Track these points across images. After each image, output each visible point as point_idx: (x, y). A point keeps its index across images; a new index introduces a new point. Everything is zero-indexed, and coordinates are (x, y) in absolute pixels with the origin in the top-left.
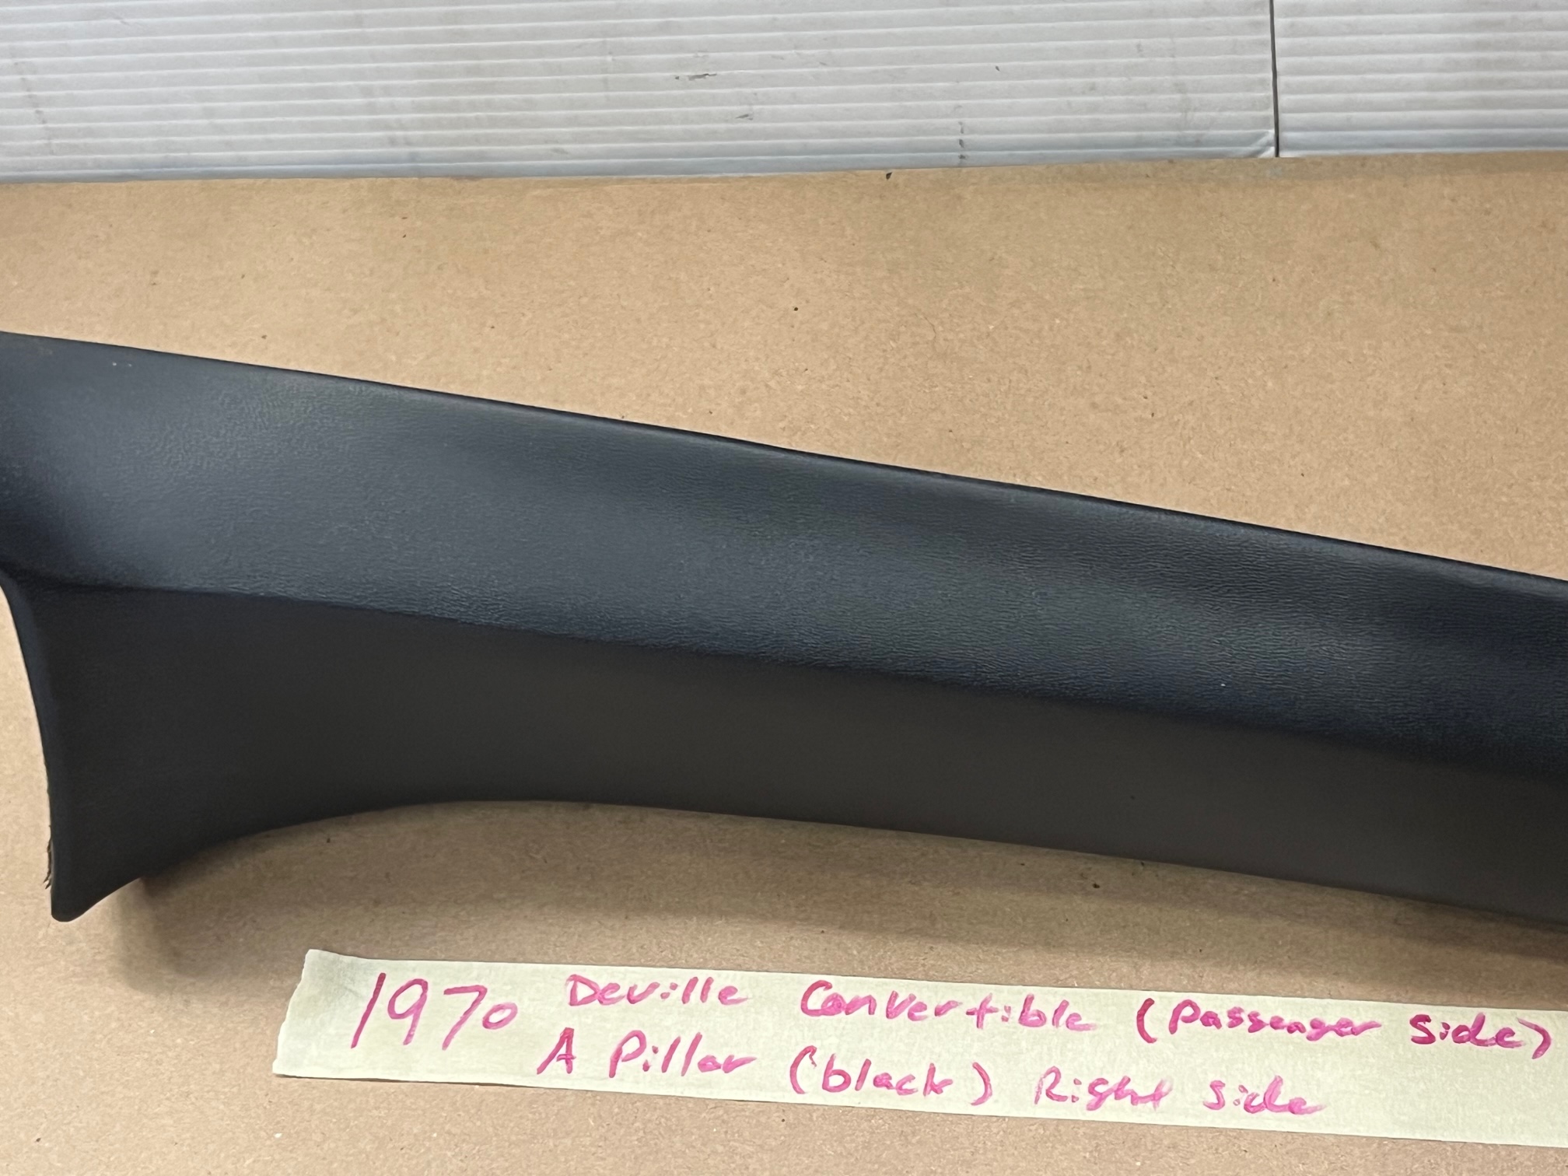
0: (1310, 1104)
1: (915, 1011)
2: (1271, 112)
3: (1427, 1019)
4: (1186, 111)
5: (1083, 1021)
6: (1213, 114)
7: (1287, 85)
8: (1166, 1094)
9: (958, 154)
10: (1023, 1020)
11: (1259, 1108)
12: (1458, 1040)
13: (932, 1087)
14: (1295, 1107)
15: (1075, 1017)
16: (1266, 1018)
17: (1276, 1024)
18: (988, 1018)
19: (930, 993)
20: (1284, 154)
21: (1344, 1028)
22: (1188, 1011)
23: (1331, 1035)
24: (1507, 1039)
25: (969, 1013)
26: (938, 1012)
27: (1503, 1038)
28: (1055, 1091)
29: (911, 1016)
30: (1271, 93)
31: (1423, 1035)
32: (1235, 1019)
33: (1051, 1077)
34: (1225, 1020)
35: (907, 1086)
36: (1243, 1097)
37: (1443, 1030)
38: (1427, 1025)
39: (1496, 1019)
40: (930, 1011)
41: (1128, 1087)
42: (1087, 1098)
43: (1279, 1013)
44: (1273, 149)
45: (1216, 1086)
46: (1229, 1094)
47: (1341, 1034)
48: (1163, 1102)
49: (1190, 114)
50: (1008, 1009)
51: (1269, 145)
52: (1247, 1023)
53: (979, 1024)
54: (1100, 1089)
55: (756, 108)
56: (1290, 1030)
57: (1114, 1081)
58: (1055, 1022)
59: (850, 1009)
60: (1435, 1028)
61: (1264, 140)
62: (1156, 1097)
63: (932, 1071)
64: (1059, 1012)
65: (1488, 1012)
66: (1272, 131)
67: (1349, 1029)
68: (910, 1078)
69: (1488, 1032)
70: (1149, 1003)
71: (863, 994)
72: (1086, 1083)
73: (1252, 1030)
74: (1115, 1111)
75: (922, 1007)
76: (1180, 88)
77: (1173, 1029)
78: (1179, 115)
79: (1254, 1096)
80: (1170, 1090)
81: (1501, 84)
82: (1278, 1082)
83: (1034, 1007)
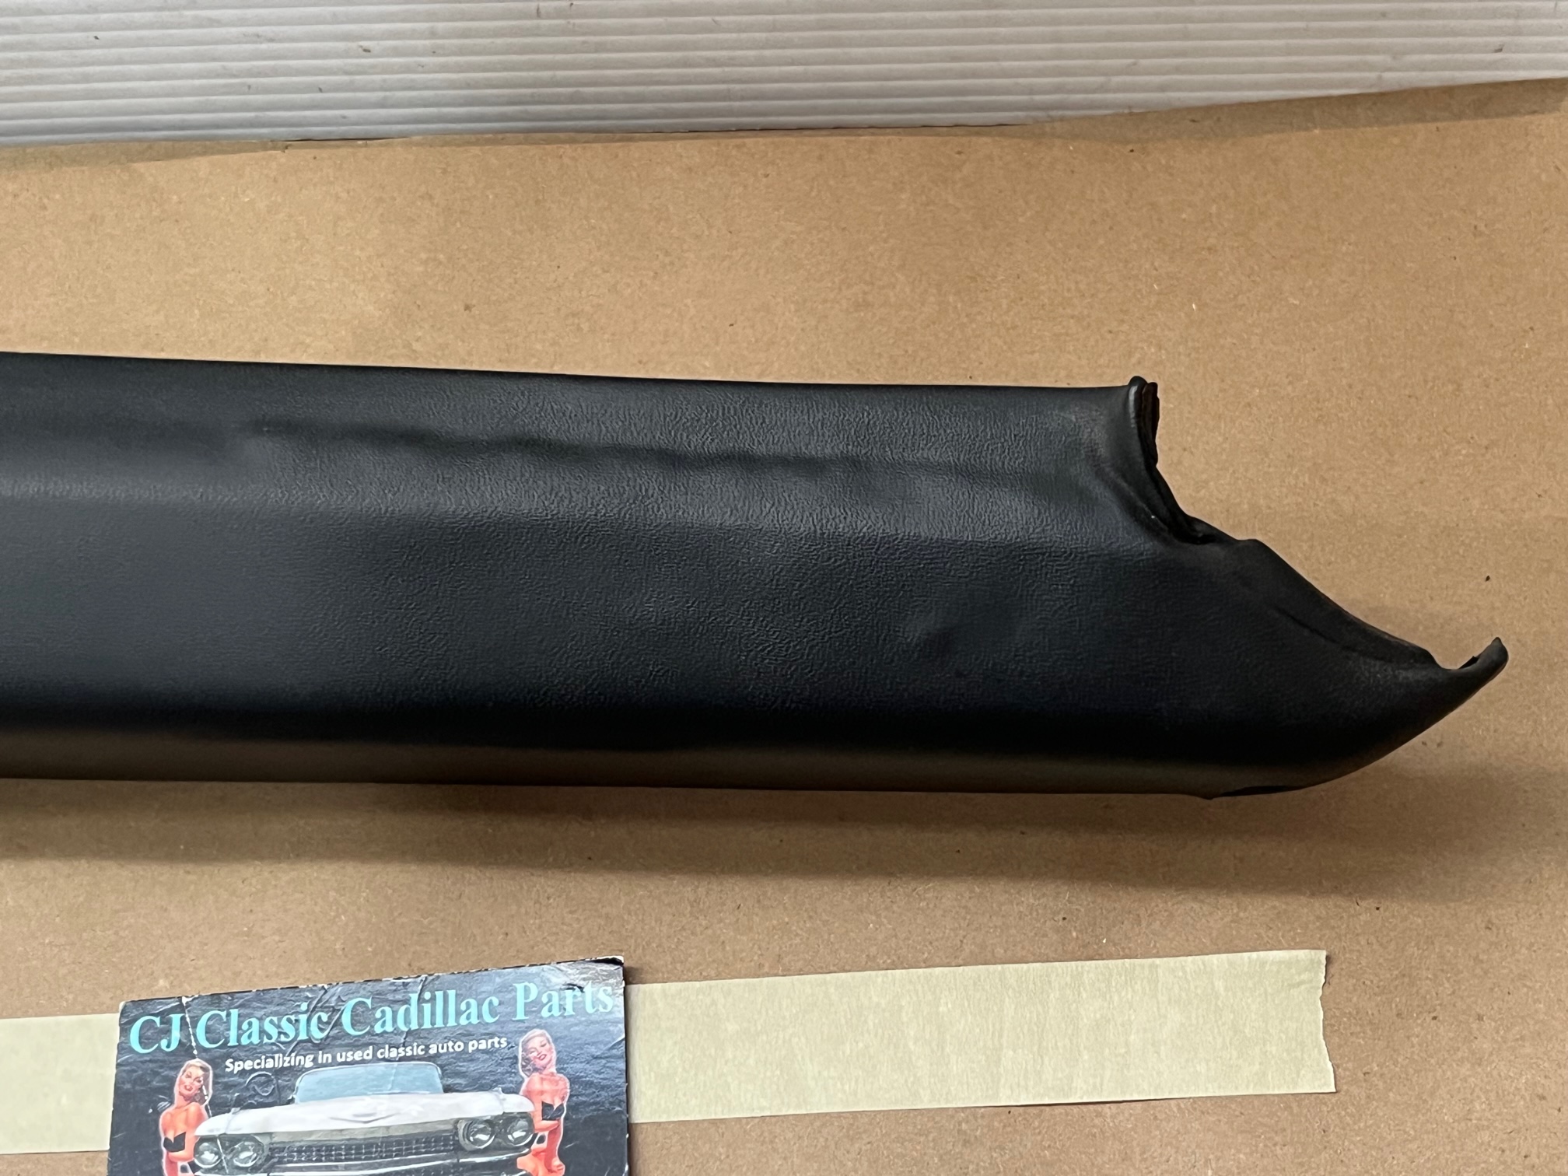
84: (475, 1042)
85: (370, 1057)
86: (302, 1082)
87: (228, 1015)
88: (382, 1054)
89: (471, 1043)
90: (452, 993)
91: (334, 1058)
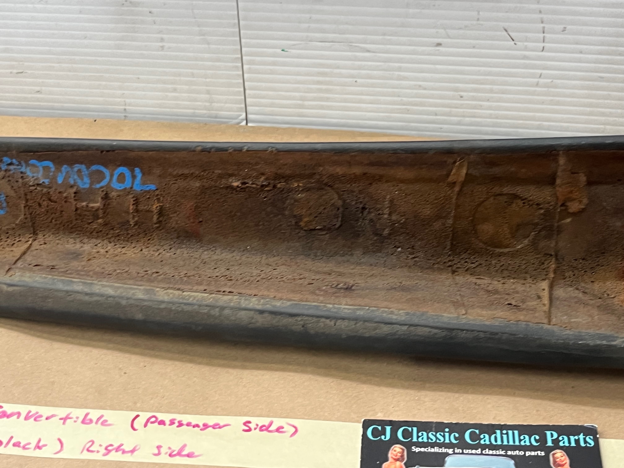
0: (196, 454)
1: (37, 418)
2: (243, 106)
3: (249, 422)
4: (212, 103)
5: (109, 423)
6: (222, 105)
7: (249, 94)
8: (137, 450)
9: (124, 114)
10: (83, 422)
11: (175, 455)
12: (261, 429)
13: (38, 447)
14: (189, 455)
15: (106, 421)
16: (185, 422)
17: (189, 424)
18: (68, 421)
19: (45, 411)
20: (249, 125)
21: (216, 426)
22: (153, 419)
23: (210, 429)
24: (281, 430)
25: (61, 419)
26: (47, 418)
27: (279, 430)
28: (91, 449)
29: (35, 420)
30: (243, 97)
31: (247, 428)
32: (172, 422)
33: (90, 443)
34: (168, 422)
35: (27, 447)
36: (169, 451)
37: (256, 427)
38: (250, 425)
39: (277, 422)
40: (44, 418)
41: (122, 447)
42: (103, 451)
43: (190, 421)
44: (245, 122)
45: (159, 447)
46: (163, 450)
47: (214, 428)
48: (136, 453)
49: (213, 104)
50: (77, 418)
51: (243, 120)
52: (177, 424)
53: (64, 423)
54: (110, 448)
55: (43, 88)
56: (194, 427)
57: (116, 445)
58: (97, 423)
59: (8, 416)
60: (252, 426)
61: (241, 118)
62: (132, 451)
63: (39, 441)
64: (99, 419)
65: (274, 419)
66: (244, 114)
67: (218, 426)
68: (29, 444)
69: (273, 428)
70: (138, 416)
71: (16, 411)
72: (104, 446)
73: (178, 427)
74: (114, 456)
75: (41, 416)
76: (208, 92)
77: (145, 425)
78: (207, 104)
79: (174, 451)
80: (139, 448)
81: (328, 99)
82: (185, 446)
83: (89, 417)
84: (529, 452)
85: (480, 453)
86: (448, 460)
87: (412, 430)
88: (485, 452)
89: (527, 452)
90: (516, 432)
91: (463, 451)
